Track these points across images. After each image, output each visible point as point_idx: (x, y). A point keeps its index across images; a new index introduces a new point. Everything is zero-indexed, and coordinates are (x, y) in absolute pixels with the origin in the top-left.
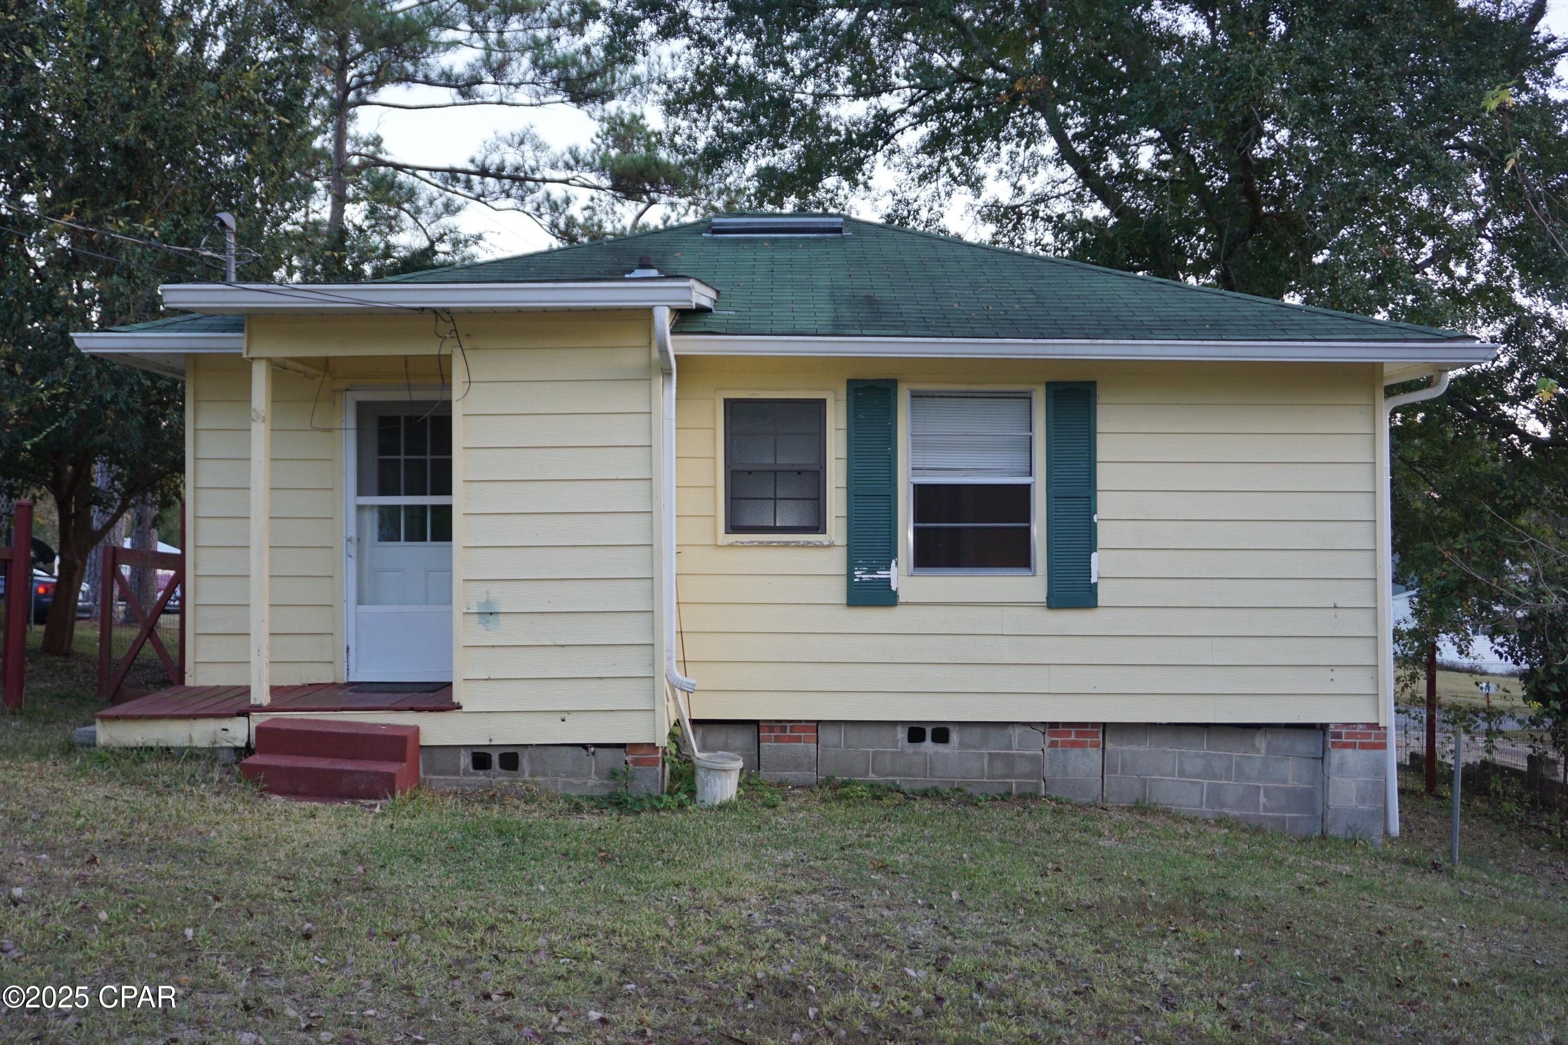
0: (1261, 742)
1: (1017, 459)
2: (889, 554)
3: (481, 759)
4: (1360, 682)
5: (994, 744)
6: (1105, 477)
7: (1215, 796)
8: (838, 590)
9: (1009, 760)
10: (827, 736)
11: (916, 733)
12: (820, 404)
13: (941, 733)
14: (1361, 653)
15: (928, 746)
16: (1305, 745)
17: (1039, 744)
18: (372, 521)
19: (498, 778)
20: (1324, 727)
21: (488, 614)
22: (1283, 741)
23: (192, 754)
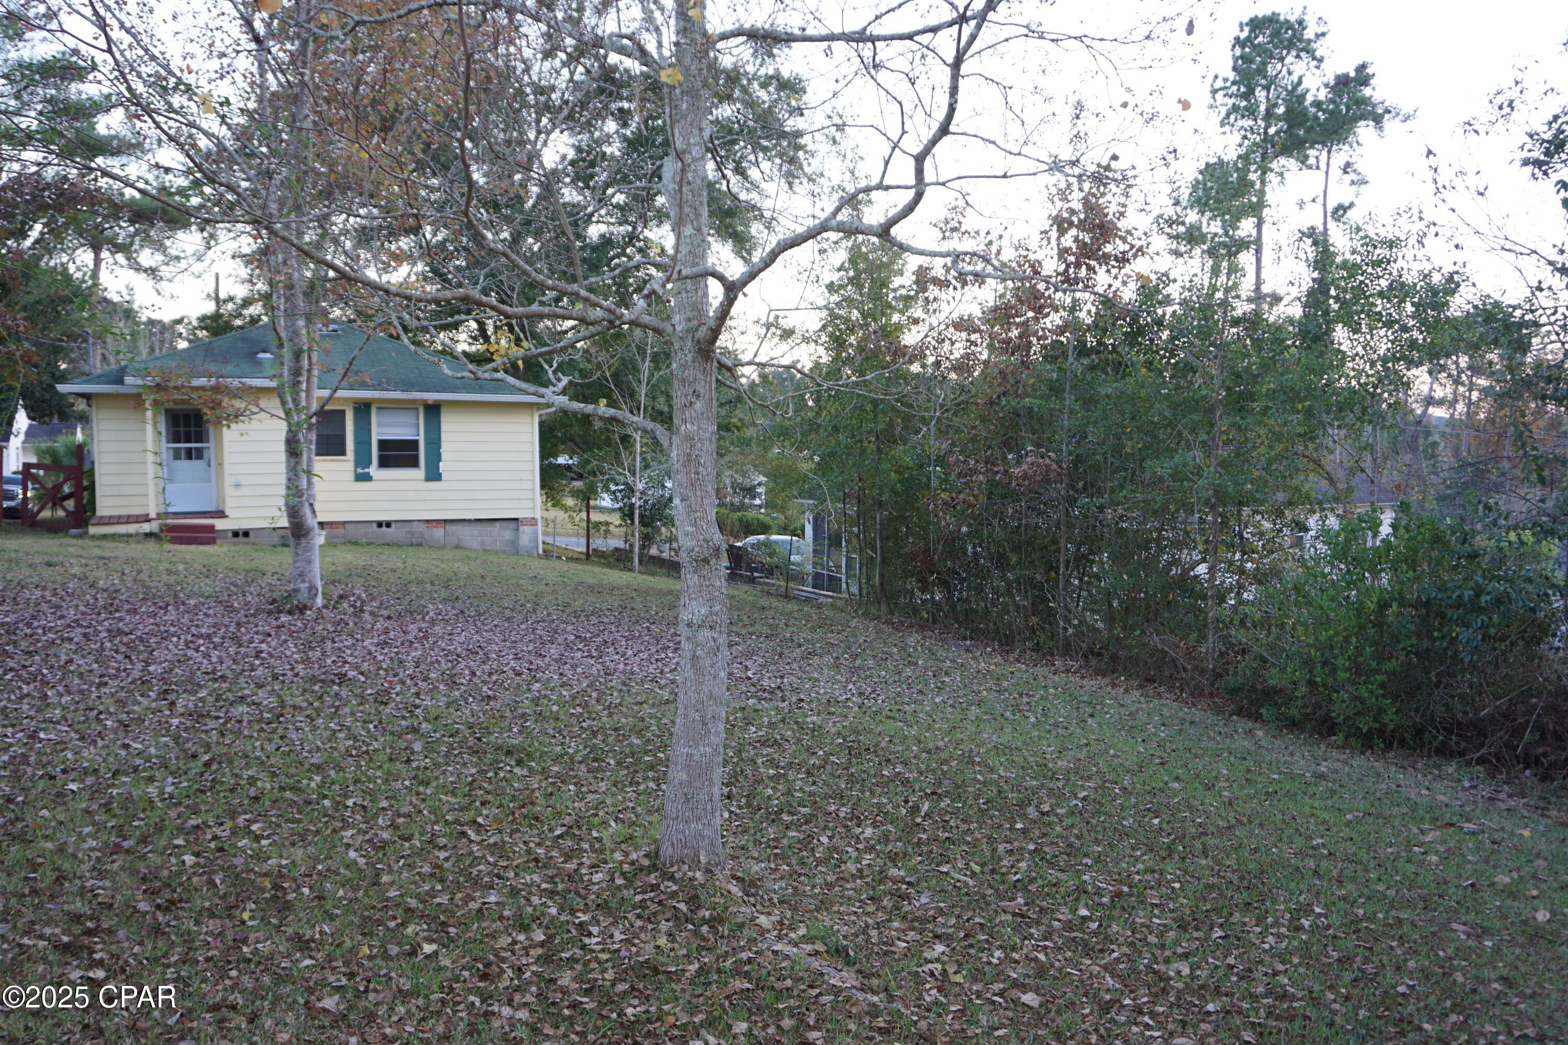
0: (498, 524)
1: (414, 431)
2: (369, 463)
3: (236, 534)
4: (528, 504)
5: (407, 527)
6: (444, 437)
7: (483, 543)
8: (351, 476)
9: (412, 533)
10: (348, 527)
11: (380, 524)
12: (343, 412)
13: (388, 524)
14: (528, 495)
15: (384, 529)
16: (512, 525)
17: (422, 527)
18: (171, 453)
19: (241, 539)
20: (516, 519)
21: (238, 486)
22: (505, 524)
23: (129, 536)
